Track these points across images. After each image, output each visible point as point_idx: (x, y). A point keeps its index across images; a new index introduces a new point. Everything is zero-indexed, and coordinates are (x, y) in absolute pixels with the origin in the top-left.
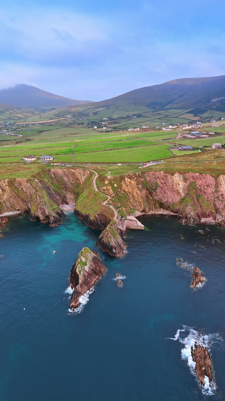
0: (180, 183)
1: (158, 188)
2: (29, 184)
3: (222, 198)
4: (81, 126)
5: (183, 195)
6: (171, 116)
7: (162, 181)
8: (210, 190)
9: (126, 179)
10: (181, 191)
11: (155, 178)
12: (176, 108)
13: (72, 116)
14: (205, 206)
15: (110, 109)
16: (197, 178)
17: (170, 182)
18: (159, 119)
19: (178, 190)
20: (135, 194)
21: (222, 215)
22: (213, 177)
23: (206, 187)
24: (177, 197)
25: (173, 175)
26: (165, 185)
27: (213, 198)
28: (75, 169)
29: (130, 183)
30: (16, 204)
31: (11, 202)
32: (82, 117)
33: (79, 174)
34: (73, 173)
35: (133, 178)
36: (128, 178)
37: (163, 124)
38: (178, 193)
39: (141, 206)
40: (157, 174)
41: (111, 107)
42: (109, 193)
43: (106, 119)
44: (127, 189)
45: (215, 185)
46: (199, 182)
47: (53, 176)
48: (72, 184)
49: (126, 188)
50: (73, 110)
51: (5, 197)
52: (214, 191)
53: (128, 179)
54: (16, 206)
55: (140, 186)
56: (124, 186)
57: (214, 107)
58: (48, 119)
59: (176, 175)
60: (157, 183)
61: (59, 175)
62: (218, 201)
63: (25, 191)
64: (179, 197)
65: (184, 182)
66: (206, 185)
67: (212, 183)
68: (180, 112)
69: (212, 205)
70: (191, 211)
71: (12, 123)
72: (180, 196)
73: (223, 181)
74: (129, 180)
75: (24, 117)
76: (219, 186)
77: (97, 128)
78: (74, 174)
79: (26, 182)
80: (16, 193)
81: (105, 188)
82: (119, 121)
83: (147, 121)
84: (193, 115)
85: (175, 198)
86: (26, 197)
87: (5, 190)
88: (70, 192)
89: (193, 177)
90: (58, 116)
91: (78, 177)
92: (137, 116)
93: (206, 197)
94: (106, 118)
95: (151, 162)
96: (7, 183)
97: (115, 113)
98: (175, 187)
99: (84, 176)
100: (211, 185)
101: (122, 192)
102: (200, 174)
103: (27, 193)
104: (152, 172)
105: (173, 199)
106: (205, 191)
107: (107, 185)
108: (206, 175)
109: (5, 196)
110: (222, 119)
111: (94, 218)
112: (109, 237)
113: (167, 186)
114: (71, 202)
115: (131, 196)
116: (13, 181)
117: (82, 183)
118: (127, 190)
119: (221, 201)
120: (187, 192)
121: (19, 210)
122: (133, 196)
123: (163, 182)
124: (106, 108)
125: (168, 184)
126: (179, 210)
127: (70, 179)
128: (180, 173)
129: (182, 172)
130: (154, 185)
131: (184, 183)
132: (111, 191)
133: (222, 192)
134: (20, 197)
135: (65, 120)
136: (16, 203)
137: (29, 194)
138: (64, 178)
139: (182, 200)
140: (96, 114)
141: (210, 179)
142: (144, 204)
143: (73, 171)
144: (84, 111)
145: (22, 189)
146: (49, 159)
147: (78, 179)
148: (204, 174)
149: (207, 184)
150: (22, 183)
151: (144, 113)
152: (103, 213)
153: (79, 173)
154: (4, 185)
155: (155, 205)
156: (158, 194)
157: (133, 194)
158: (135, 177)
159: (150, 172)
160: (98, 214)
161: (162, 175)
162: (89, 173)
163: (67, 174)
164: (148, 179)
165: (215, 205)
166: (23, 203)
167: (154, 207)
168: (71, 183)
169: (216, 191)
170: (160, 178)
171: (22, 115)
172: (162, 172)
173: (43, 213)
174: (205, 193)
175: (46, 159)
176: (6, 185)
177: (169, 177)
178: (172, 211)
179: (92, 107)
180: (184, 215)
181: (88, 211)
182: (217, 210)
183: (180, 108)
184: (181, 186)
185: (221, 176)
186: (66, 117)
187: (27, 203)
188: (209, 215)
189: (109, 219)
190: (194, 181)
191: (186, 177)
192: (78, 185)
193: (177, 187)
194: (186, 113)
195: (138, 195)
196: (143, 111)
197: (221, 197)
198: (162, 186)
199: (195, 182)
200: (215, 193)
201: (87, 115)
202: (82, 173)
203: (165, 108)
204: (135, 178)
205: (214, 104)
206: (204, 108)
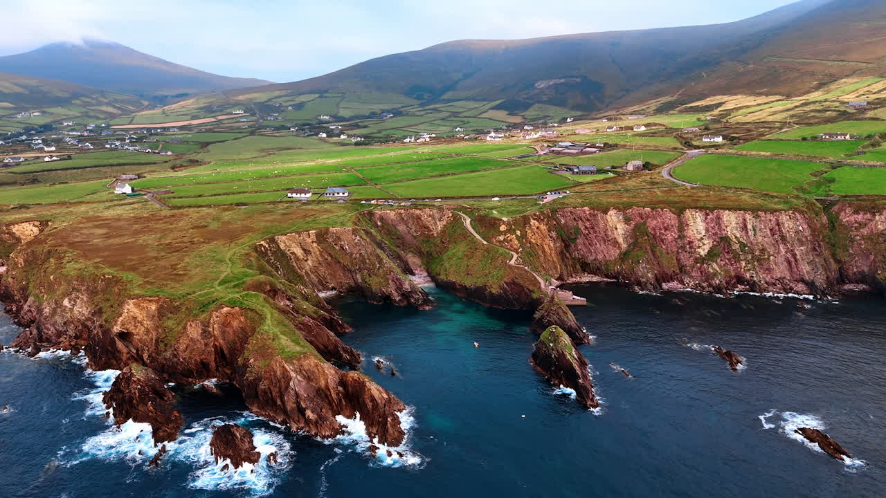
0: (618, 226)
1: (579, 236)
2: (358, 238)
3: (690, 248)
4: (284, 132)
5: (624, 246)
6: (465, 114)
7: (588, 224)
8: (670, 236)
9: (532, 222)
10: (621, 240)
11: (575, 219)
12: (467, 99)
13: (244, 113)
14: (664, 262)
15: (326, 97)
16: (648, 217)
17: (601, 226)
18: (443, 119)
19: (615, 238)
20: (546, 247)
21: (691, 277)
22: (674, 214)
23: (663, 231)
24: (612, 251)
25: (606, 212)
26: (591, 231)
27: (675, 249)
28: (420, 209)
29: (538, 228)
30: (328, 277)
31: (320, 274)
32: (271, 114)
33: (430, 219)
34: (417, 216)
35: (543, 220)
36: (534, 219)
37: (457, 130)
38: (615, 243)
39: (556, 268)
40: (579, 211)
41: (327, 95)
42: (512, 247)
43: (327, 118)
44: (534, 239)
45: (678, 227)
46: (652, 223)
47: (379, 223)
48: (415, 237)
49: (533, 237)
50: (241, 98)
51: (308, 264)
52: (676, 236)
53: (535, 221)
54: (329, 281)
55: (553, 234)
56: (529, 234)
57: (545, 98)
58: (189, 117)
59: (612, 212)
60: (578, 229)
61: (390, 221)
62: (684, 253)
63: (348, 251)
64: (618, 251)
65: (626, 224)
66: (664, 228)
67: (673, 223)
68: (477, 106)
69: (675, 261)
70: (646, 272)
71: (103, 125)
72: (620, 248)
73: (691, 218)
74: (537, 223)
75: (120, 112)
76: (686, 228)
77: (328, 136)
78: (419, 218)
79: (353, 234)
80: (332, 256)
81: (501, 238)
82: (366, 124)
83: (420, 124)
84: (507, 112)
85: (610, 253)
86: (352, 263)
87: (309, 251)
88: (412, 252)
89: (640, 215)
90: (209, 110)
91: (428, 224)
92: (393, 113)
93: (664, 247)
94: (327, 116)
95: (549, 193)
96: (313, 237)
97: (341, 106)
98: (610, 233)
99: (440, 221)
100: (672, 226)
101: (528, 245)
102: (653, 209)
103: (352, 254)
104: (569, 209)
105: (606, 255)
106: (663, 237)
107: (505, 233)
108: (662, 210)
109: (309, 262)
110: (569, 120)
111: (499, 290)
112: (562, 314)
113: (595, 232)
114: (419, 269)
115: (540, 252)
116: (325, 234)
117: (435, 235)
118: (534, 241)
119: (689, 253)
120: (631, 241)
121: (333, 289)
122: (544, 252)
123: (588, 226)
124: (317, 95)
125: (597, 229)
126: (619, 273)
127: (411, 229)
128: (617, 209)
129: (621, 206)
130: (572, 231)
131: (626, 226)
132: (516, 242)
133: (690, 237)
134: (339, 262)
135: (234, 120)
136: (330, 274)
137: (358, 255)
138: (398, 228)
139: (624, 256)
140: (299, 106)
141: (670, 217)
142: (560, 265)
143: (418, 212)
144: (270, 100)
145: (342, 247)
146: (344, 194)
147: (427, 228)
148: (659, 210)
149: (666, 225)
150: (342, 237)
151: (403, 107)
152: (516, 281)
153: (430, 216)
154: (309, 240)
155: (574, 266)
156: (580, 247)
157: (543, 248)
158: (544, 218)
159: (566, 209)
160: (506, 283)
161: (588, 213)
162: (451, 215)
163: (405, 219)
164: (563, 222)
165: (678, 260)
166: (344, 274)
167: (573, 270)
168: (413, 235)
169: (680, 237)
170: (584, 219)
171: (115, 107)
172: (586, 208)
173: (399, 288)
174: (662, 240)
175: (336, 195)
176: (313, 242)
177: (600, 215)
178: (607, 276)
179: (283, 93)
180: (632, 279)
181: (479, 279)
182: (682, 268)
183: (474, 99)
184: (620, 231)
185: (687, 211)
186: (231, 114)
187: (354, 274)
188: (671, 279)
189: (529, 290)
190: (642, 221)
191: (628, 215)
192: (428, 238)
193: (614, 234)
194: (491, 109)
195: (551, 250)
196: (400, 103)
197: (688, 246)
198: (587, 232)
199: (645, 223)
200: (679, 241)
201: (280, 109)
202: (437, 216)
203: (443, 97)
204: (546, 220)
205: (542, 92)
206: (524, 99)
